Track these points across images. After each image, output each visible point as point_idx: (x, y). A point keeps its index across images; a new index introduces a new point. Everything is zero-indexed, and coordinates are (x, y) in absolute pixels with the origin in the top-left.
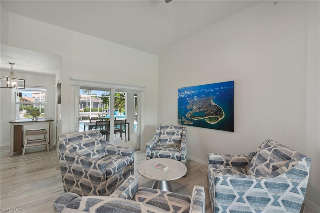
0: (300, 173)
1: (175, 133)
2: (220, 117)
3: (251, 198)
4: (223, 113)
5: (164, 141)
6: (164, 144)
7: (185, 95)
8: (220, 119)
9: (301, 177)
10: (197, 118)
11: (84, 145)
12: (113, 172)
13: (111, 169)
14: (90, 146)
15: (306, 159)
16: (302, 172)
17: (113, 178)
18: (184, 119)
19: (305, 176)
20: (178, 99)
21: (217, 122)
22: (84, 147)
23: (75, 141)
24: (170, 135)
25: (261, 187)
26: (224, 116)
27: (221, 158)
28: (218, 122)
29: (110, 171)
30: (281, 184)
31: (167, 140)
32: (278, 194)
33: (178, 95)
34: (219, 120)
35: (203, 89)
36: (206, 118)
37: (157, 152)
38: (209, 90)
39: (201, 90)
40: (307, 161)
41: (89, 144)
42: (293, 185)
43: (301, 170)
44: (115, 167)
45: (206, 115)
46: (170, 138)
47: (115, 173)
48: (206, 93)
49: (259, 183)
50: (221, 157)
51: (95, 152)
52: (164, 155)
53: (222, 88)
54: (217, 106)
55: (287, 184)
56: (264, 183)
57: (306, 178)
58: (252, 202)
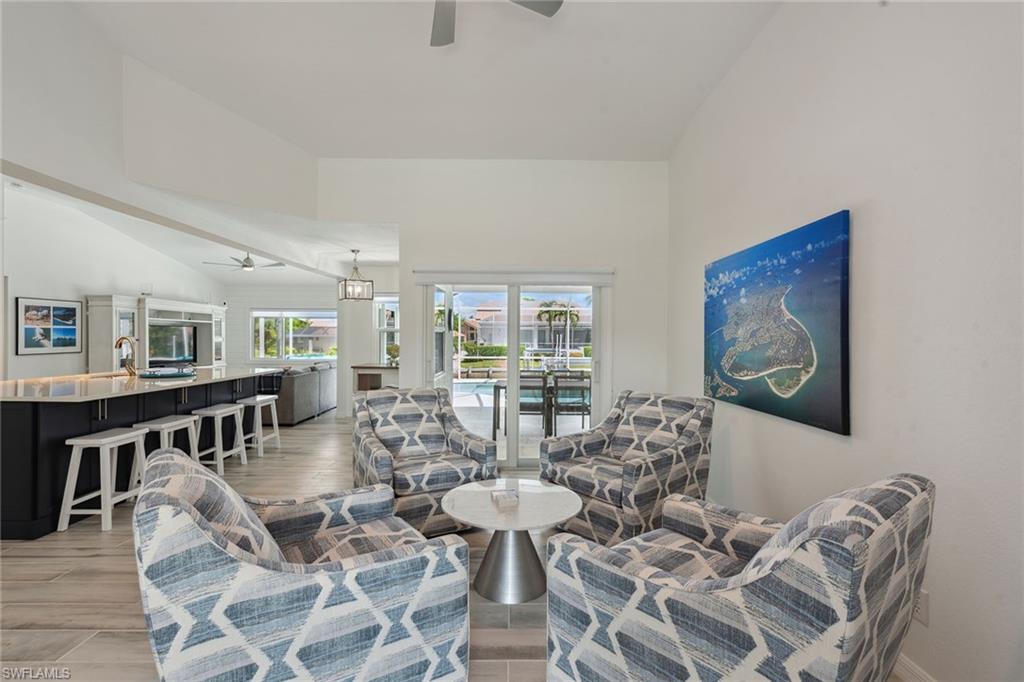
0: (798, 604)
1: (660, 421)
2: (803, 368)
3: (629, 644)
4: (811, 351)
5: (622, 445)
6: (620, 454)
7: (720, 288)
8: (804, 379)
9: (802, 625)
10: (745, 372)
11: (394, 417)
12: (413, 485)
13: (408, 476)
14: (409, 421)
15: (822, 548)
16: (806, 602)
17: (417, 500)
18: (718, 380)
19: (822, 624)
20: (706, 304)
21: (797, 388)
22: (392, 421)
23: (378, 407)
24: (644, 428)
25: (656, 615)
26: (815, 364)
27: (697, 516)
28: (798, 392)
29: (406, 479)
30: (722, 624)
31: (632, 441)
32: (712, 661)
33: (706, 290)
34: (802, 383)
35: (762, 261)
36: (768, 372)
37: (565, 468)
38: (775, 261)
39: (756, 265)
40: (829, 556)
41: (406, 416)
42: (771, 649)
43: (803, 589)
44: (423, 475)
45: (768, 364)
46: (641, 438)
47: (419, 490)
48: (769, 273)
49: (652, 597)
50: (701, 511)
51: (416, 437)
52: (578, 480)
53: (809, 247)
54: (797, 326)
55: (744, 633)
56: (666, 602)
57: (825, 633)
58: (632, 658)
